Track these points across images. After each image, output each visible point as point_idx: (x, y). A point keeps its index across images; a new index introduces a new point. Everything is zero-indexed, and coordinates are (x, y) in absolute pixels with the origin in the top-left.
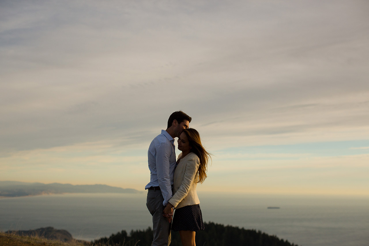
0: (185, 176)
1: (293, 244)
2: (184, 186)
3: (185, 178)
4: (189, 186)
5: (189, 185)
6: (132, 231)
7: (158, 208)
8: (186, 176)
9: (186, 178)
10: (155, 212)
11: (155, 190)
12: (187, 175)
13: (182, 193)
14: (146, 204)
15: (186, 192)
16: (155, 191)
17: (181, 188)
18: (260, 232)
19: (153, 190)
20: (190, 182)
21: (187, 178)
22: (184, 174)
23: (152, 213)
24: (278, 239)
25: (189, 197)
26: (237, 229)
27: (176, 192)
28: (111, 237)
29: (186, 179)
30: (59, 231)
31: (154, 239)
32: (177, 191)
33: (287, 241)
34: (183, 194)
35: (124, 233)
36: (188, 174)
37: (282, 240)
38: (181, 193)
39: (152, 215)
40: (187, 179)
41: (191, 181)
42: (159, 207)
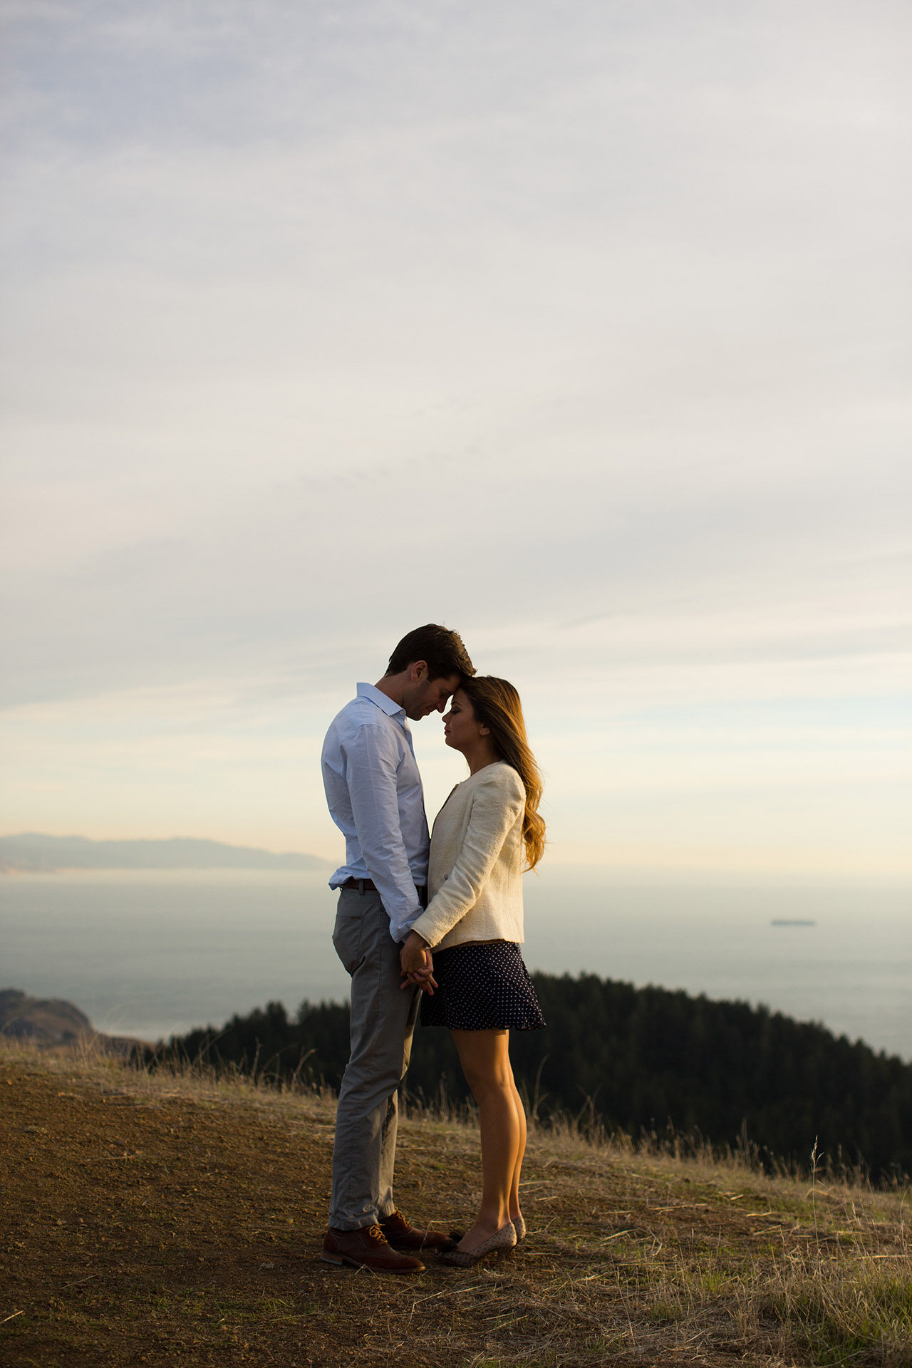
0: (467, 837)
1: (883, 1054)
2: (462, 872)
3: (468, 846)
4: (479, 875)
5: (482, 872)
6: (305, 1005)
7: (372, 954)
8: (472, 838)
9: (470, 844)
10: (362, 963)
11: (364, 889)
12: (474, 834)
13: (459, 898)
14: (333, 937)
15: (469, 895)
16: (364, 894)
17: (453, 879)
18: (763, 1011)
19: (358, 889)
20: (486, 858)
21: (476, 844)
22: (467, 830)
23: (351, 969)
24: (827, 1035)
25: (481, 914)
26: (681, 996)
27: (436, 892)
28: (228, 1027)
29: (470, 848)
30: (43, 1005)
31: (353, 1058)
32: (441, 891)
33: (860, 1043)
34: (462, 903)
35: (276, 1012)
36: (477, 831)
37: (843, 1040)
38: (455, 900)
39: (352, 976)
40: (476, 848)
41: (488, 856)
42: (377, 947)
